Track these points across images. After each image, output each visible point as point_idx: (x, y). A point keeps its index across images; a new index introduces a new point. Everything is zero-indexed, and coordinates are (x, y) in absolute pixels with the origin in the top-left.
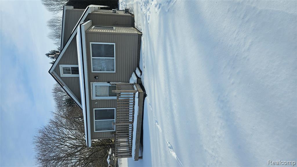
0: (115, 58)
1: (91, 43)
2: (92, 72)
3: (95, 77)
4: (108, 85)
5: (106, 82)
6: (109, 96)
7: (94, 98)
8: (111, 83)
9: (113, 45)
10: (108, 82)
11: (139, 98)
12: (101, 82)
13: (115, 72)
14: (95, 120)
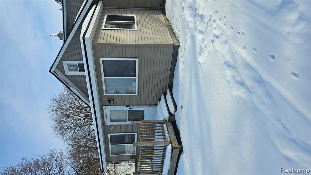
0: (137, 78)
1: (101, 59)
2: (105, 94)
3: (109, 101)
4: (128, 109)
5: (125, 105)
6: (128, 121)
7: (108, 123)
8: (131, 107)
9: (135, 61)
10: (127, 106)
11: (172, 153)
12: (117, 105)
13: (136, 94)
14: (111, 144)
